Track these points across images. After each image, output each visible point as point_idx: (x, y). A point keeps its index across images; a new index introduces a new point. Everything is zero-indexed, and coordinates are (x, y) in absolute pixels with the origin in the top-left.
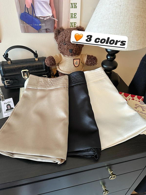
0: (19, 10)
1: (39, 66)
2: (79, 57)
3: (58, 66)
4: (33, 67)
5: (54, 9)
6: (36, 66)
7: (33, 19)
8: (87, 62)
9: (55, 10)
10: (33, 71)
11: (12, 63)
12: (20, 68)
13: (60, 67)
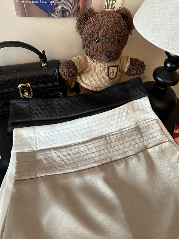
2: (117, 63)
3: (80, 76)
4: (38, 78)
6: (44, 77)
10: (39, 86)
11: (1, 73)
12: (15, 81)
13: (83, 79)
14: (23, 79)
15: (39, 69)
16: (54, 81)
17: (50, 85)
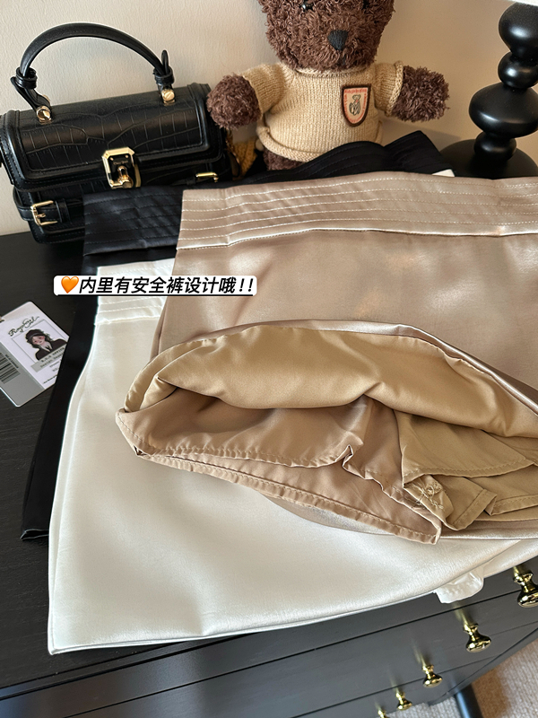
1: (180, 126)
2: (367, 76)
3: (265, 125)
4: (154, 132)
6: (168, 128)
8: (404, 101)
10: (155, 155)
11: (58, 120)
12: (94, 140)
13: (275, 132)
14: (115, 134)
15: (155, 107)
16: (196, 140)
17: (186, 152)
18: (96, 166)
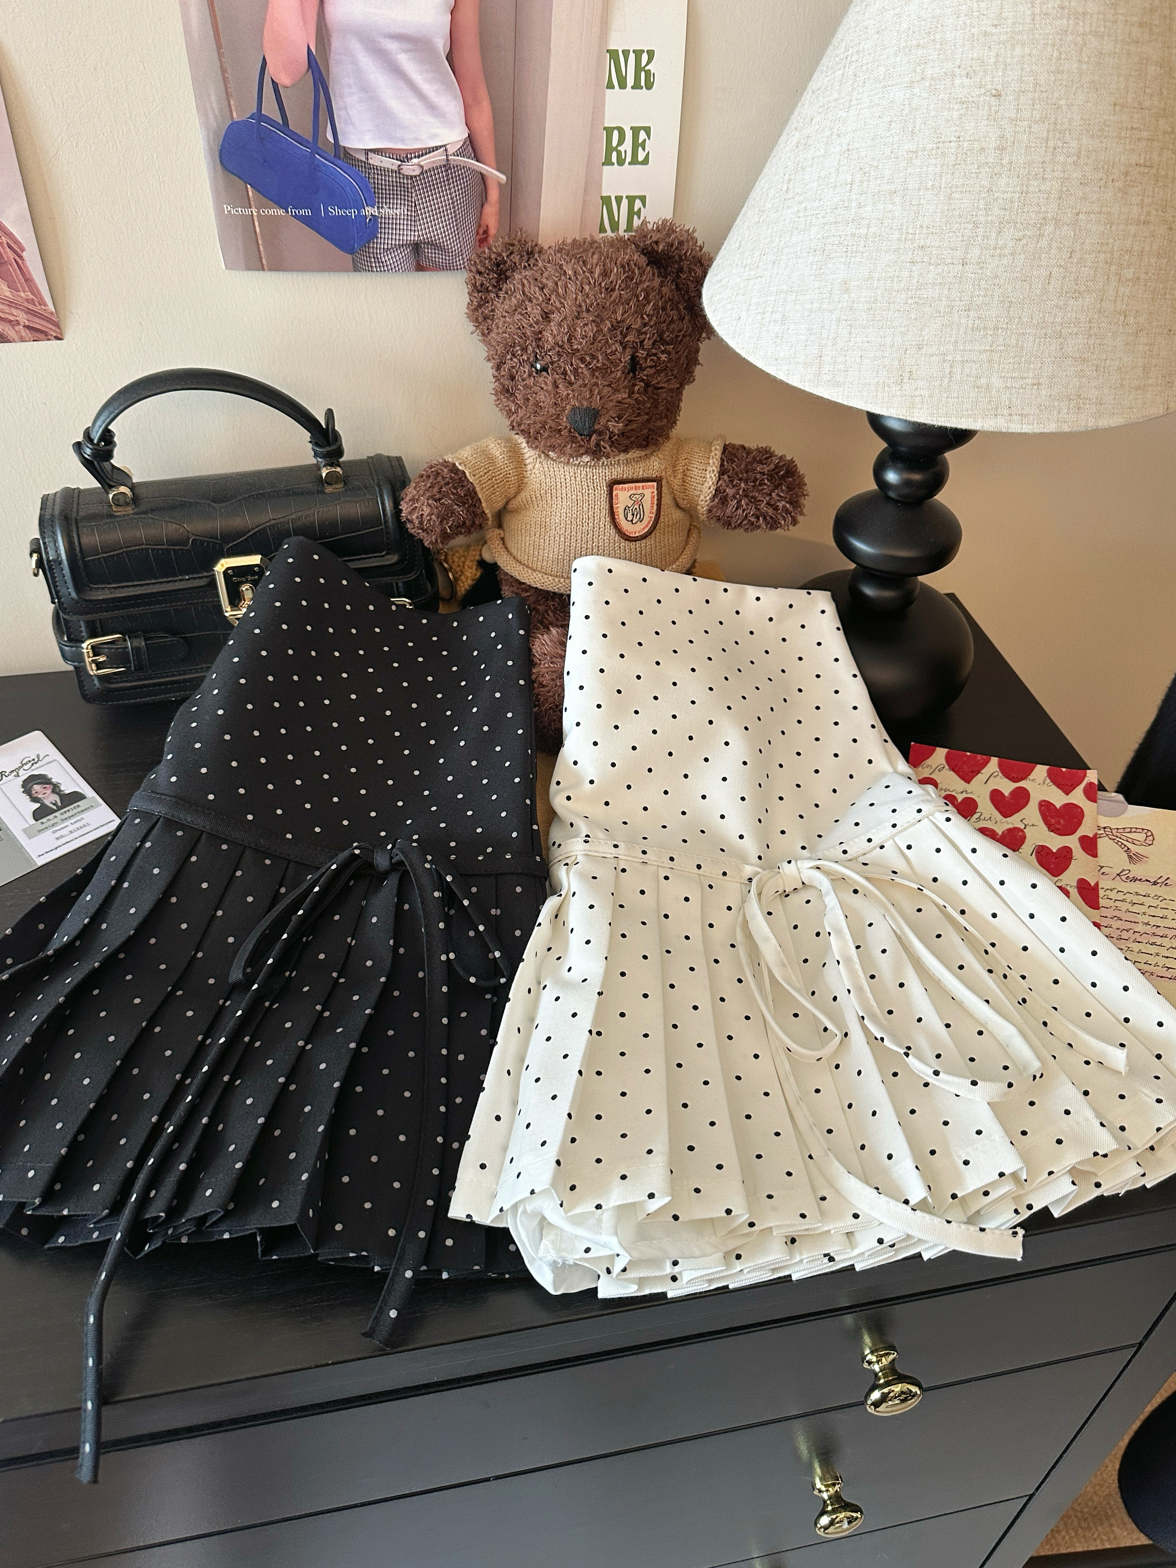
0: (213, 99)
2: (656, 465)
3: (500, 527)
5: (483, 93)
6: (329, 527)
7: (315, 168)
8: (723, 502)
9: (486, 105)
11: (143, 508)
12: (202, 542)
14: (239, 534)
15: (310, 493)
16: (376, 547)
18: (202, 582)
